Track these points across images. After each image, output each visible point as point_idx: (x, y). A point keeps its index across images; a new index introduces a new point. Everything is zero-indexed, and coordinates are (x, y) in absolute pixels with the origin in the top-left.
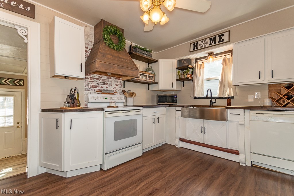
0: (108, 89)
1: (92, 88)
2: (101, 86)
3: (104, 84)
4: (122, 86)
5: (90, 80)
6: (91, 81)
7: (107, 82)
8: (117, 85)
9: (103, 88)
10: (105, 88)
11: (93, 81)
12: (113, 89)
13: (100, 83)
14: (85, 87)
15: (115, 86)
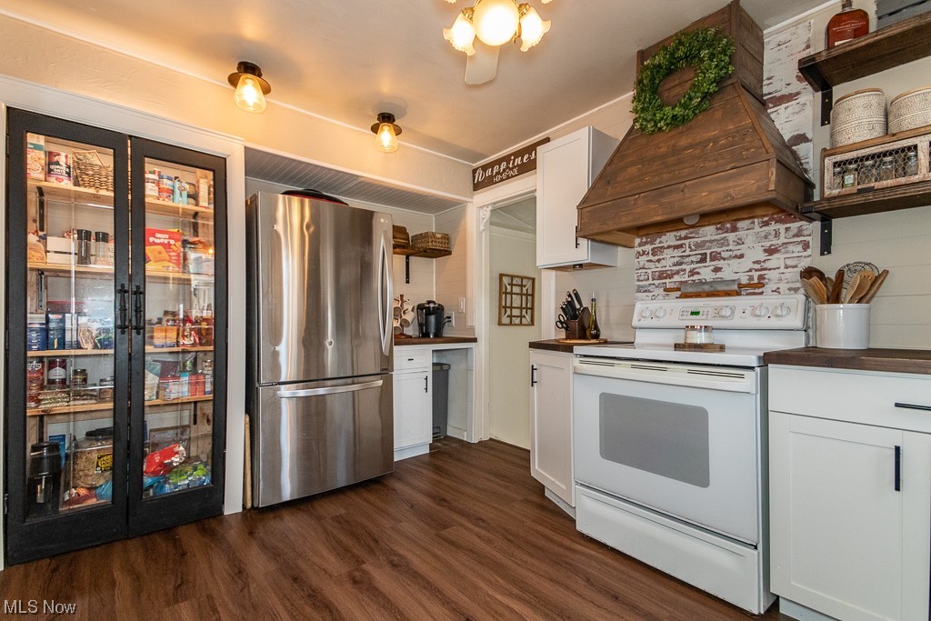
0: (719, 275)
1: (657, 282)
2: (688, 268)
3: (703, 260)
4: (806, 246)
5: (651, 257)
6: (657, 258)
7: (719, 250)
8: (771, 251)
9: (698, 273)
10: (706, 273)
11: (661, 257)
12: (750, 270)
13: (687, 260)
14: (638, 280)
15: (762, 256)
